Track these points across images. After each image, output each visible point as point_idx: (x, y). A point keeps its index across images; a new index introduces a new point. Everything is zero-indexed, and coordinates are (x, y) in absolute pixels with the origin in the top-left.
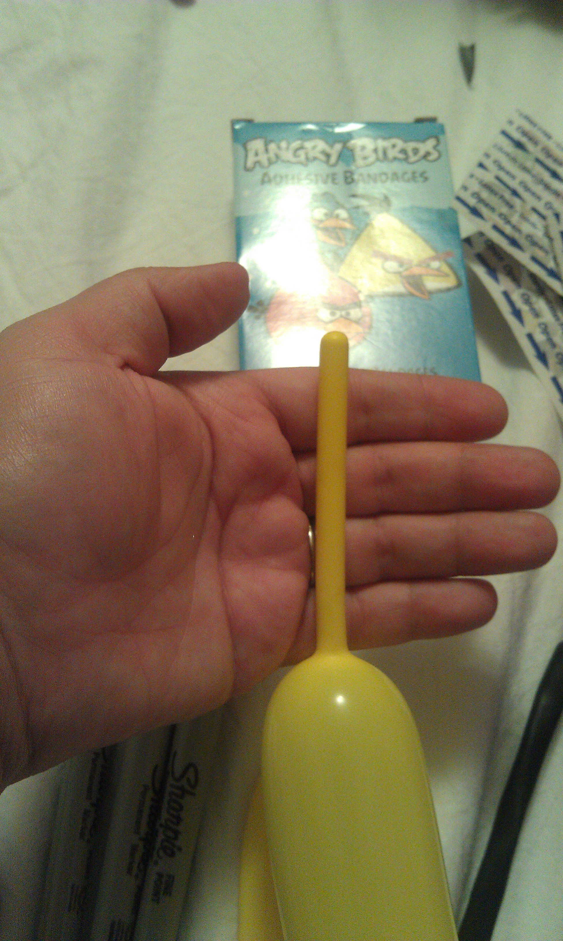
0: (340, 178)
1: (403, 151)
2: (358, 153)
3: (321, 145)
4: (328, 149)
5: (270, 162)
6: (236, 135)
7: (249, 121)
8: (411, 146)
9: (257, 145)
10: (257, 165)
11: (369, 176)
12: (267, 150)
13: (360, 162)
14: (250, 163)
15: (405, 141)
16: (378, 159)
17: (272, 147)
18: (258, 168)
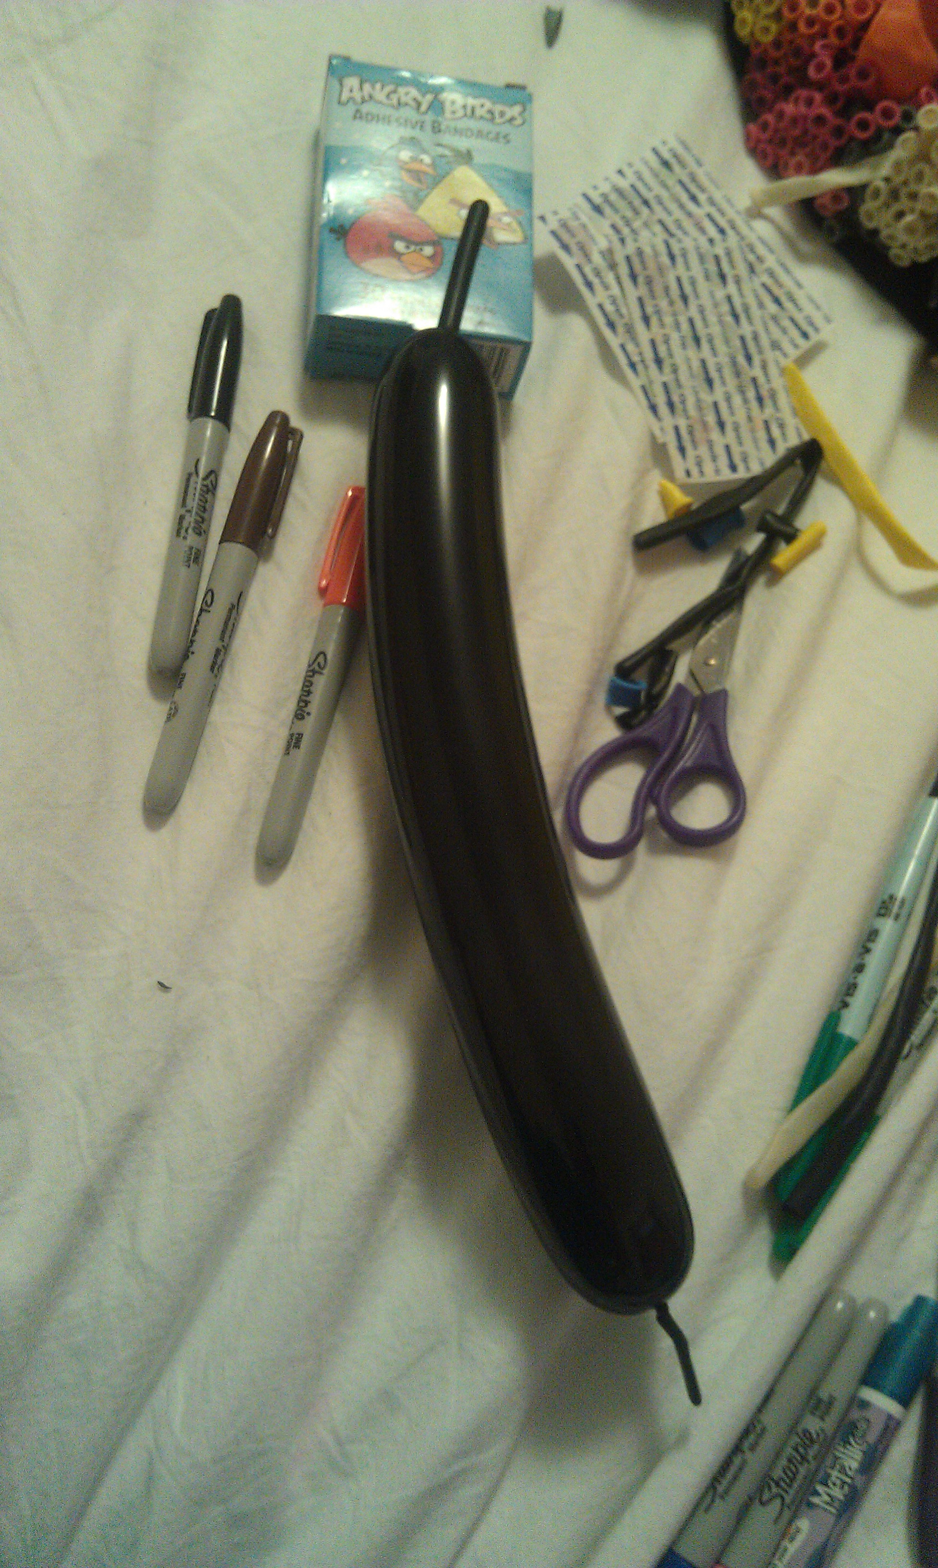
0: (428, 127)
1: (490, 112)
2: (448, 108)
3: (414, 92)
4: (419, 97)
5: (363, 101)
6: (331, 69)
7: (347, 59)
8: (498, 108)
9: (352, 82)
10: (351, 101)
11: (456, 130)
12: (361, 88)
13: (448, 114)
14: (344, 97)
15: (494, 103)
16: (465, 115)
17: (367, 87)
18: (351, 104)
